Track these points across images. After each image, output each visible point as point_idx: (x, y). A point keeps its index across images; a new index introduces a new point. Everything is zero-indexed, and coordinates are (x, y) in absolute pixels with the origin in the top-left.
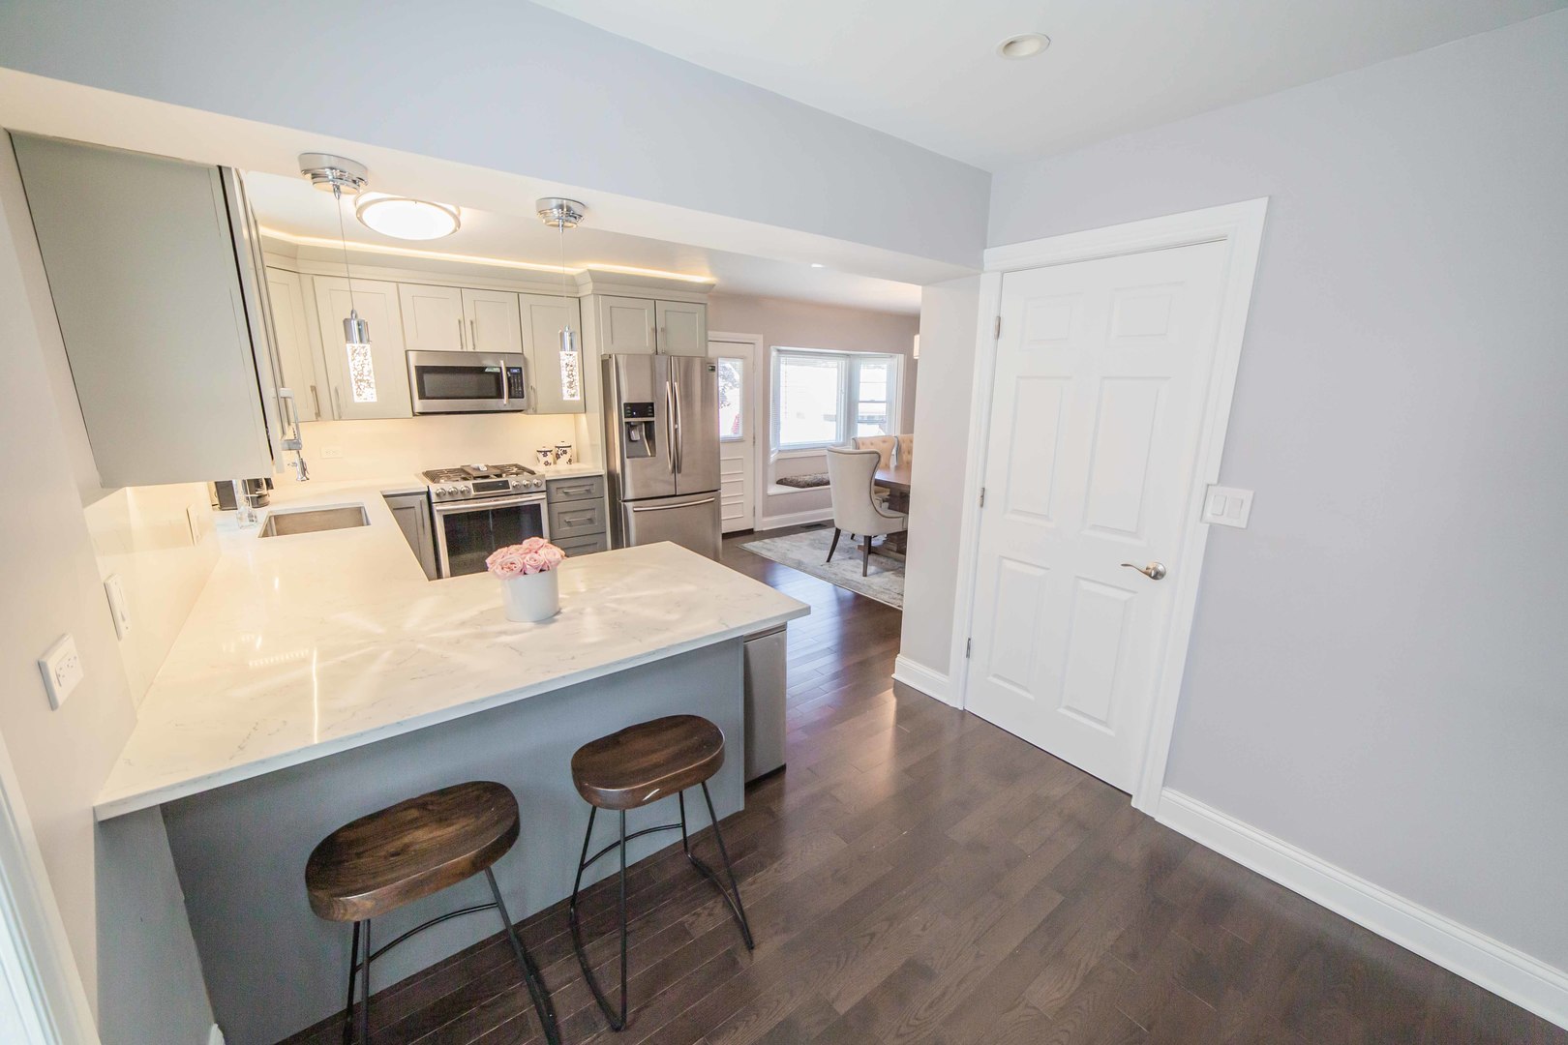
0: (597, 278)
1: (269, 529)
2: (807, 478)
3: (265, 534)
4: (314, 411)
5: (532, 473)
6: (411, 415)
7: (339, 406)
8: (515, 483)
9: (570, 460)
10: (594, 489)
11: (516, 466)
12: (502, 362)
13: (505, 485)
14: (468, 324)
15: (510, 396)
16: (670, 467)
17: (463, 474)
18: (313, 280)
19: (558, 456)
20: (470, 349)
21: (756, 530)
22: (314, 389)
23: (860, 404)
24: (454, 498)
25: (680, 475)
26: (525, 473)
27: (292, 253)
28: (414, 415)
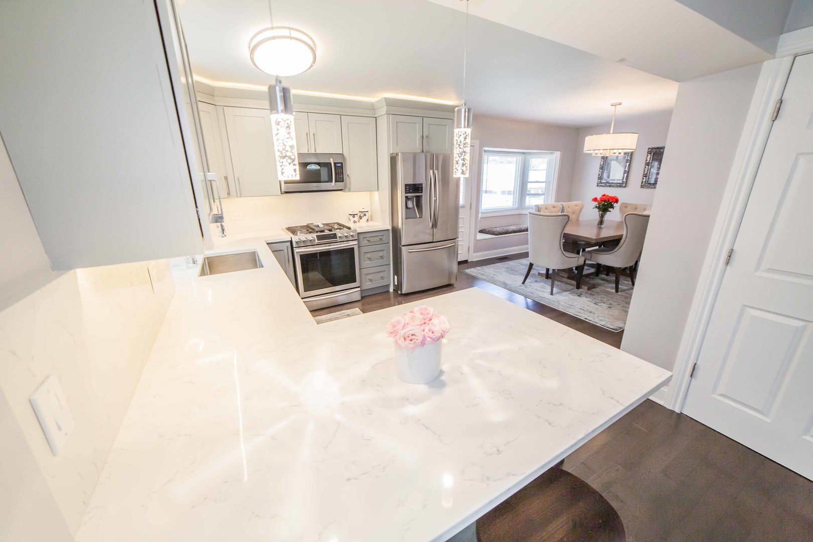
0: (390, 103)
1: (205, 267)
2: (498, 229)
3: (203, 273)
4: (226, 192)
5: (349, 228)
6: (280, 194)
7: (240, 189)
8: (340, 235)
9: (368, 220)
10: (384, 238)
11: (338, 224)
12: (332, 159)
13: (335, 236)
14: (312, 135)
15: (336, 181)
16: (431, 225)
17: (309, 229)
18: (223, 108)
19: (361, 218)
20: (313, 152)
21: (469, 261)
22: (226, 178)
23: (528, 184)
24: (305, 244)
25: (436, 229)
26: (345, 229)
27: (211, 92)
28: (282, 194)
